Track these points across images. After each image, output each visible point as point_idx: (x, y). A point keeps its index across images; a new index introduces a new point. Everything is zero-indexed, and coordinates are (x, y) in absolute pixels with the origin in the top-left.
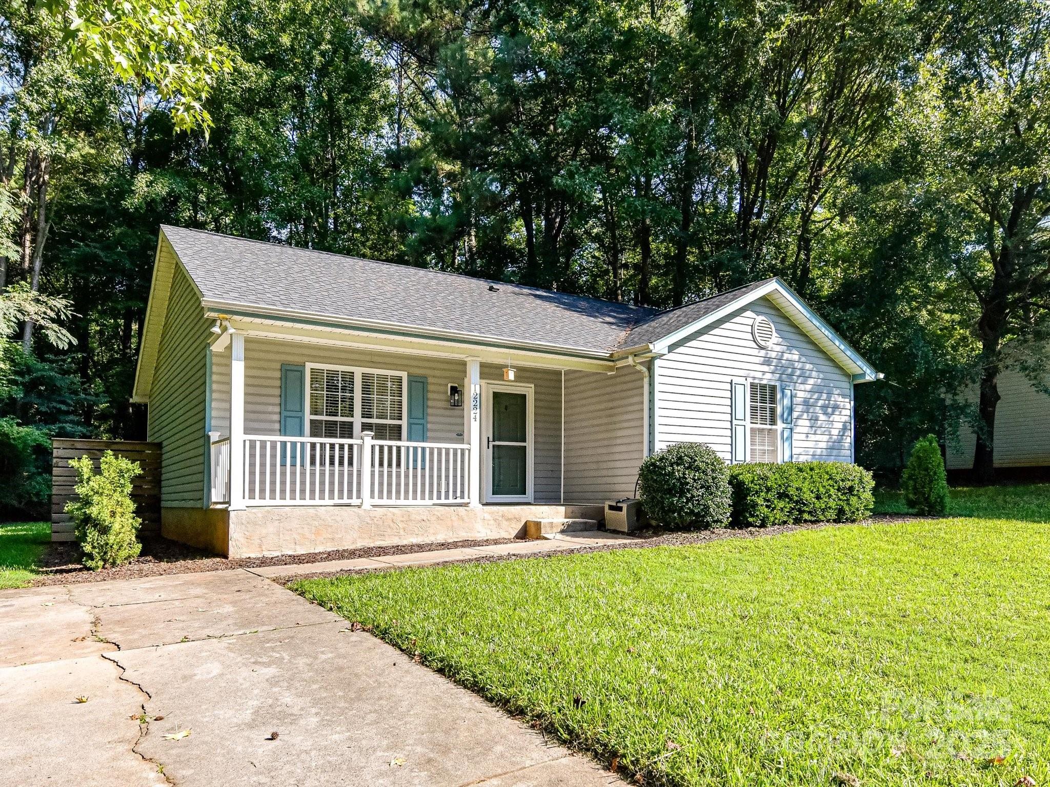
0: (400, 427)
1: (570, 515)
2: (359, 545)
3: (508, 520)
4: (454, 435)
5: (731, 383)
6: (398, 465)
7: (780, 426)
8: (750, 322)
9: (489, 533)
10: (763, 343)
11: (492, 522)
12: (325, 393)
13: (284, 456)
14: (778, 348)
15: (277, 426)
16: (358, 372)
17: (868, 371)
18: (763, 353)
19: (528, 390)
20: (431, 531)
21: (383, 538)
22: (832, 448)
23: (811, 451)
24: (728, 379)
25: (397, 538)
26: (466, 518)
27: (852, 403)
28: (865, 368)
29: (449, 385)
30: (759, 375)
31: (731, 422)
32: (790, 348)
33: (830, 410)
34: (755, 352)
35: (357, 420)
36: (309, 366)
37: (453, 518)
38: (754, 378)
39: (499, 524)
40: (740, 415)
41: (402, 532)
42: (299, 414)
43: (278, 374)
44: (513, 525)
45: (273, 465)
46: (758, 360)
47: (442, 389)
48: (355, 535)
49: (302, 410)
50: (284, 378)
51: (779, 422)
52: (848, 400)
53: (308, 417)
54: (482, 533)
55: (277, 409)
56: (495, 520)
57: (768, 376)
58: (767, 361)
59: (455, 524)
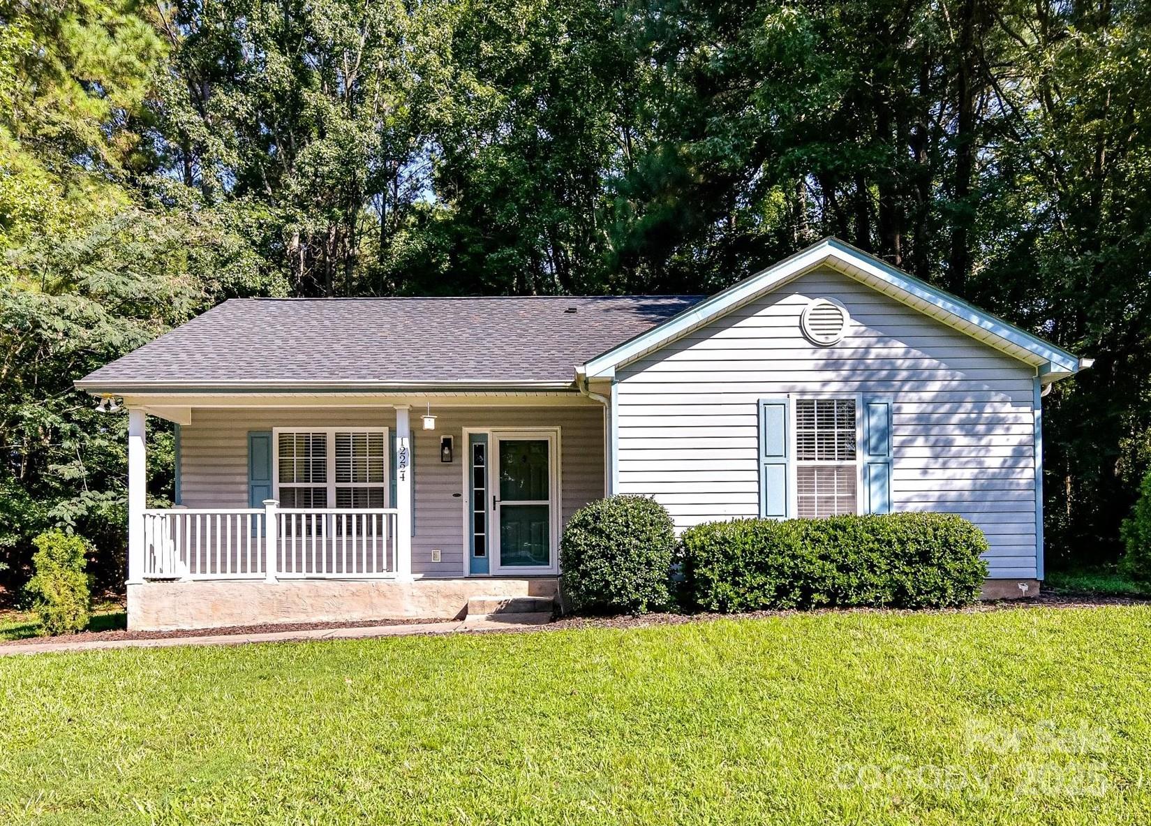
0: (382, 489)
1: (537, 591)
2: (260, 621)
3: (447, 596)
4: (450, 496)
5: (758, 404)
6: (380, 533)
7: (862, 458)
8: (797, 310)
9: (420, 611)
10: (821, 339)
11: (424, 599)
12: (295, 458)
13: (254, 528)
14: (857, 342)
15: (245, 497)
16: (331, 432)
17: (1056, 357)
18: (823, 353)
19: (552, 434)
20: (345, 608)
21: (287, 615)
22: (984, 489)
23: (934, 496)
24: (754, 398)
25: (304, 615)
26: (388, 594)
27: (1038, 413)
28: (1047, 354)
29: (442, 437)
30: (817, 387)
31: (758, 460)
32: (883, 339)
33: (981, 428)
34: (807, 354)
35: (331, 486)
36: (277, 431)
37: (372, 594)
38: (803, 392)
39: (434, 602)
40: (775, 447)
41: (310, 610)
42: (267, 483)
43: (244, 443)
44: (454, 604)
45: (244, 537)
46: (810, 365)
47: (433, 443)
48: (256, 612)
49: (270, 478)
50: (251, 448)
51: (859, 453)
52: (1028, 409)
53: (276, 485)
54: (412, 611)
55: (245, 479)
56: (428, 597)
57: (834, 387)
58: (833, 364)
59: (375, 601)
